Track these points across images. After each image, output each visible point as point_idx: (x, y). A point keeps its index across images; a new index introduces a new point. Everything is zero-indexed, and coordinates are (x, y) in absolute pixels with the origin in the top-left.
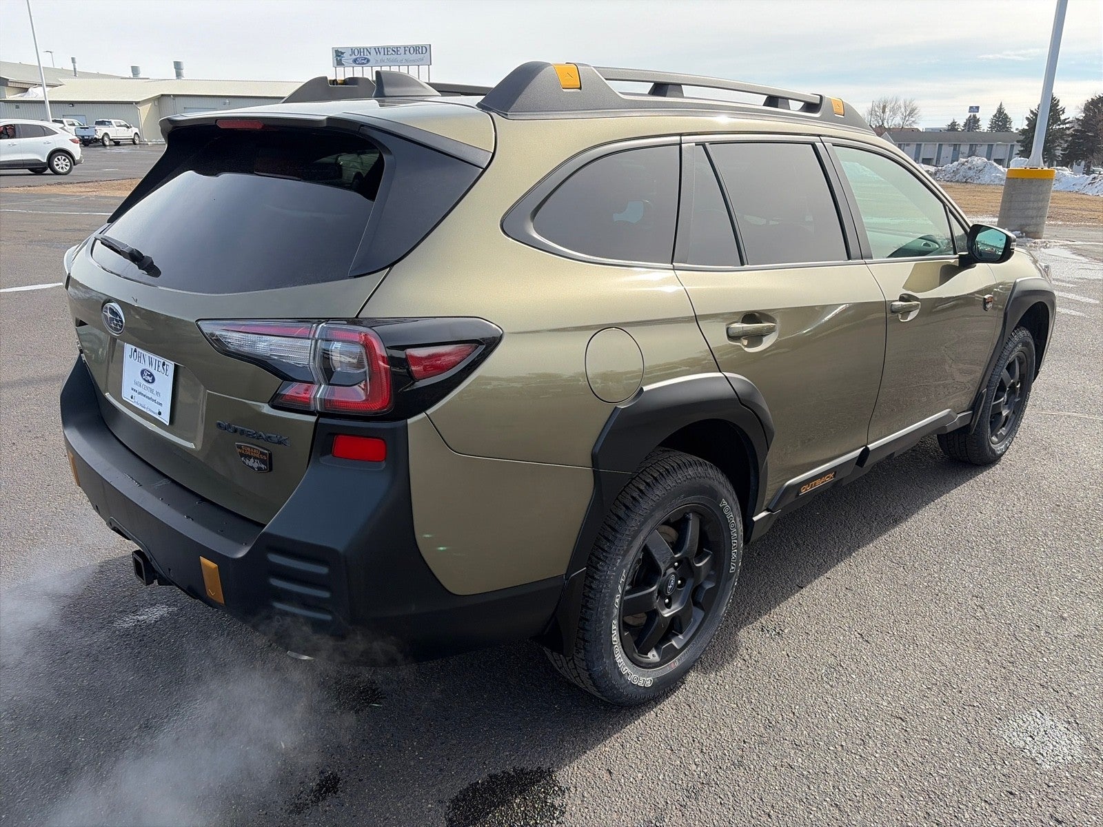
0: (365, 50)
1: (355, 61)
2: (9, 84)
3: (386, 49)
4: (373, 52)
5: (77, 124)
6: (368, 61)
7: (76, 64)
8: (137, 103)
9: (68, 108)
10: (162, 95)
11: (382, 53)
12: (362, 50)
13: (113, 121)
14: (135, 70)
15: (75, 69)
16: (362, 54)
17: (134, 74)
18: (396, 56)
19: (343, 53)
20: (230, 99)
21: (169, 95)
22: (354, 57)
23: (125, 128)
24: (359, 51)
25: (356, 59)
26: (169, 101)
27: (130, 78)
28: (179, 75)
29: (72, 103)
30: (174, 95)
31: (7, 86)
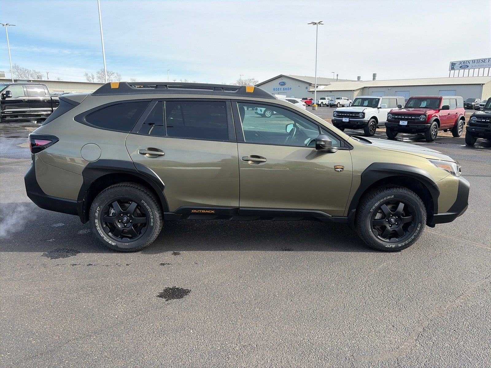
0: (467, 62)
1: (461, 67)
2: (312, 85)
3: (478, 61)
4: (471, 62)
5: (330, 99)
6: (468, 66)
7: (338, 77)
8: (354, 91)
9: (329, 94)
10: (364, 87)
11: (476, 63)
12: (465, 62)
13: (342, 98)
14: (359, 78)
15: (337, 78)
16: (465, 63)
17: (358, 79)
18: (483, 63)
19: (455, 64)
20: (391, 88)
21: (367, 87)
22: (461, 65)
23: (347, 100)
24: (464, 62)
25: (462, 66)
26: (367, 89)
27: (357, 81)
28: (374, 79)
29: (331, 91)
30: (369, 87)
31: (311, 86)
